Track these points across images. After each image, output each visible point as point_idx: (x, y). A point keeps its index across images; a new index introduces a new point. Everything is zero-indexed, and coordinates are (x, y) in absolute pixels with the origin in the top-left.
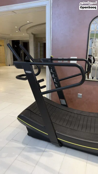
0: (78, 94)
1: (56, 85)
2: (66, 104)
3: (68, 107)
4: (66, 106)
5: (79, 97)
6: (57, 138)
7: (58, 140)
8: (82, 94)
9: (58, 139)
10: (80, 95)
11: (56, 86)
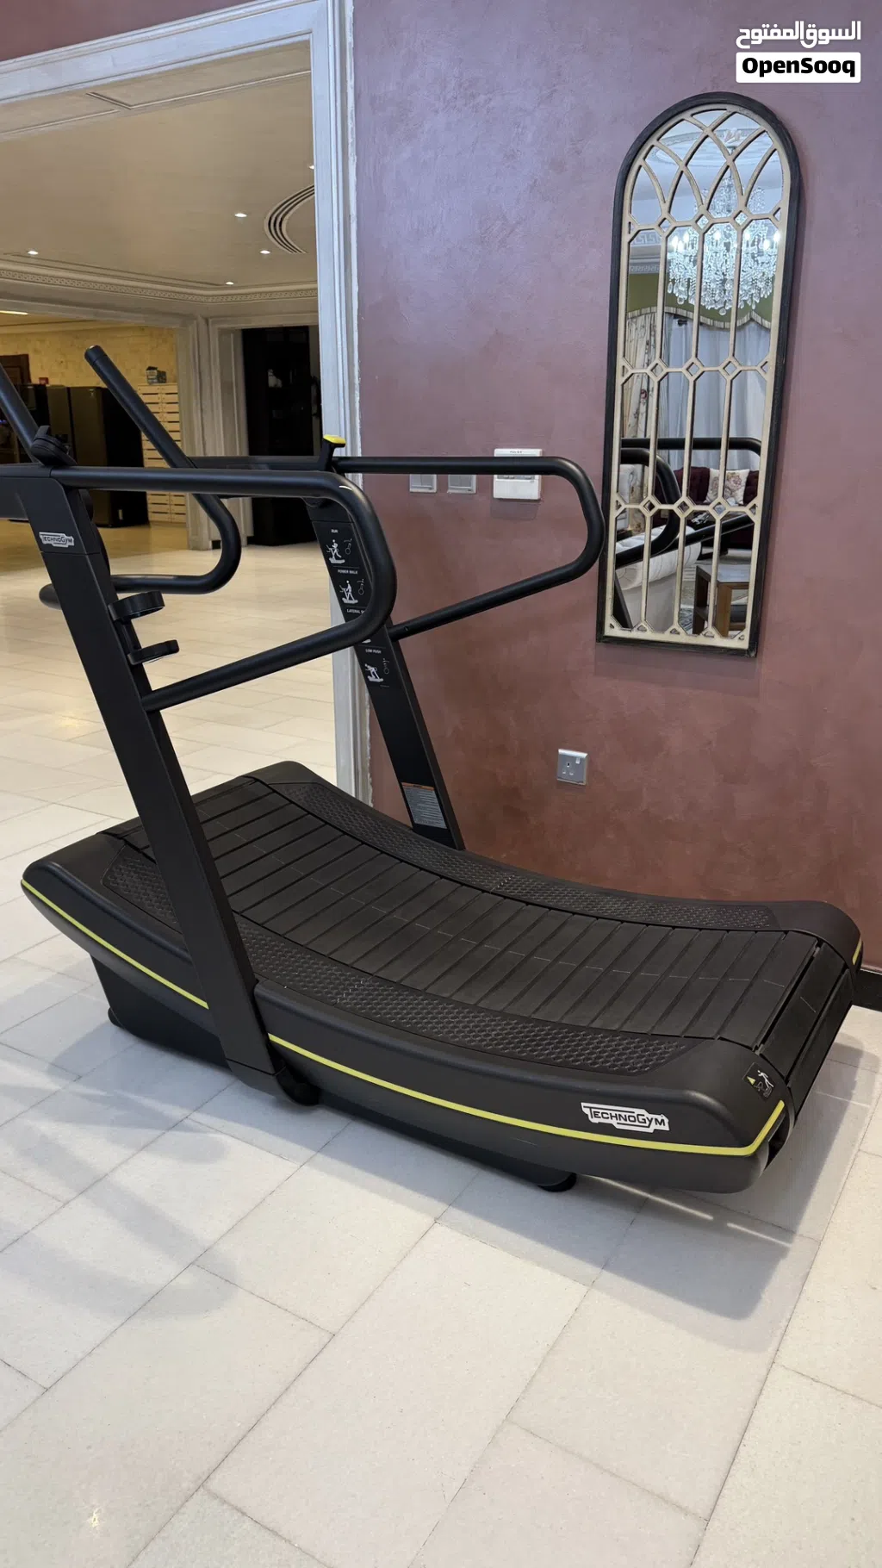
0: (561, 751)
1: (372, 669)
2: (442, 825)
3: (462, 847)
4: (447, 837)
5: (566, 774)
6: (264, 1031)
7: (272, 1047)
8: (584, 755)
9: (273, 1038)
10: (574, 758)
11: (372, 679)
